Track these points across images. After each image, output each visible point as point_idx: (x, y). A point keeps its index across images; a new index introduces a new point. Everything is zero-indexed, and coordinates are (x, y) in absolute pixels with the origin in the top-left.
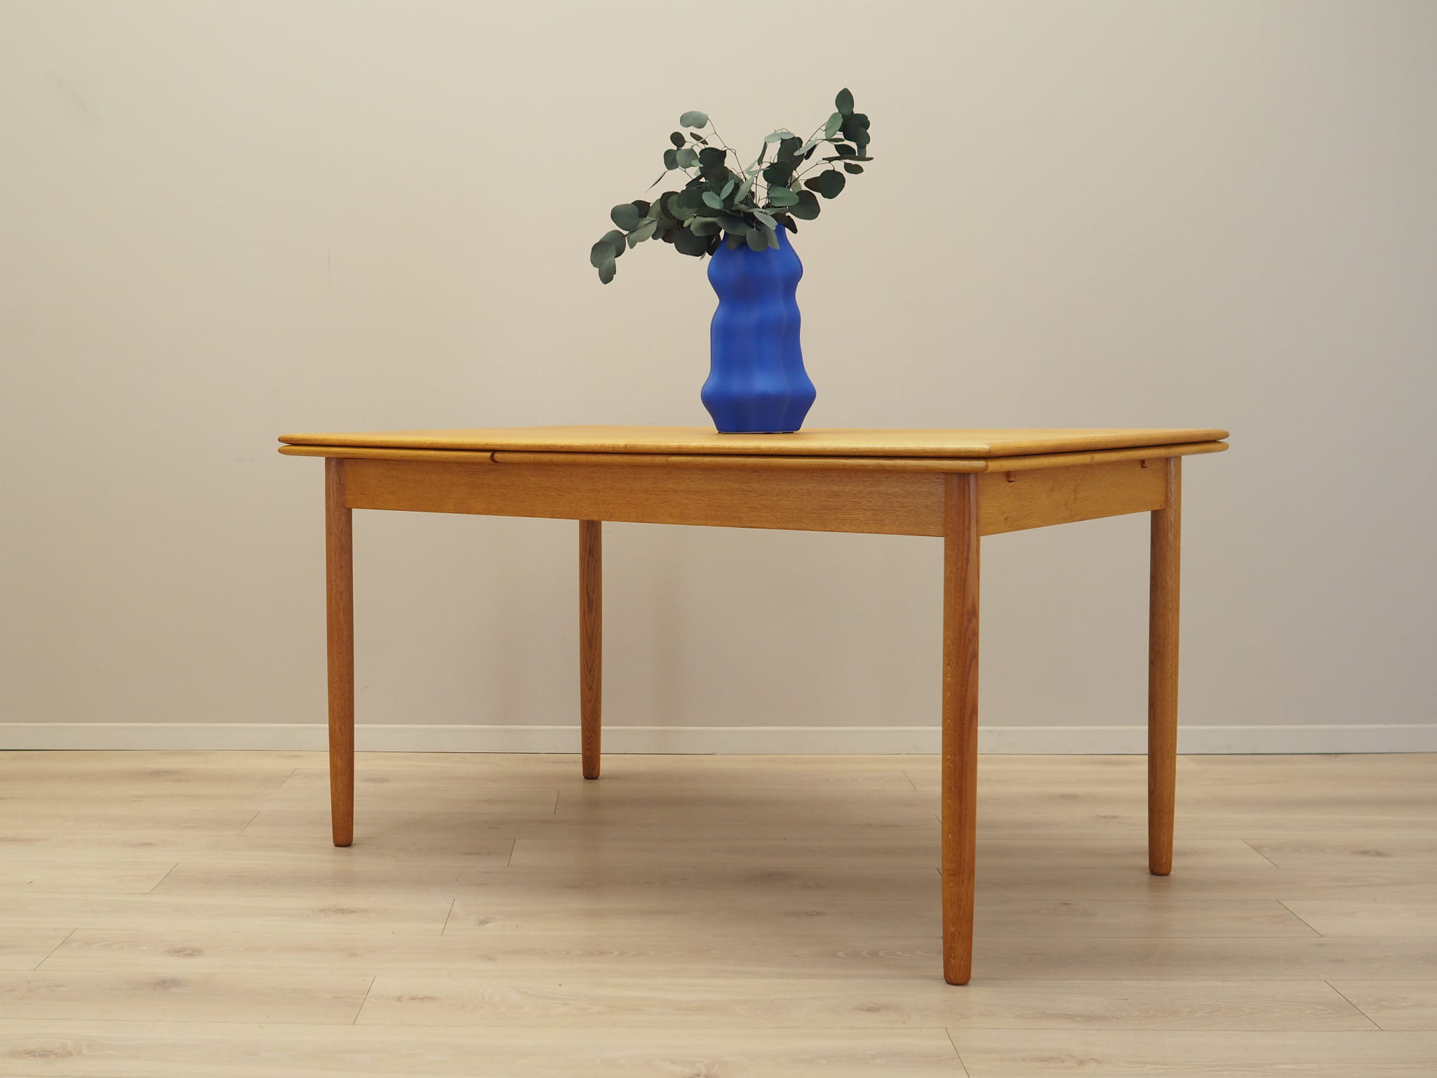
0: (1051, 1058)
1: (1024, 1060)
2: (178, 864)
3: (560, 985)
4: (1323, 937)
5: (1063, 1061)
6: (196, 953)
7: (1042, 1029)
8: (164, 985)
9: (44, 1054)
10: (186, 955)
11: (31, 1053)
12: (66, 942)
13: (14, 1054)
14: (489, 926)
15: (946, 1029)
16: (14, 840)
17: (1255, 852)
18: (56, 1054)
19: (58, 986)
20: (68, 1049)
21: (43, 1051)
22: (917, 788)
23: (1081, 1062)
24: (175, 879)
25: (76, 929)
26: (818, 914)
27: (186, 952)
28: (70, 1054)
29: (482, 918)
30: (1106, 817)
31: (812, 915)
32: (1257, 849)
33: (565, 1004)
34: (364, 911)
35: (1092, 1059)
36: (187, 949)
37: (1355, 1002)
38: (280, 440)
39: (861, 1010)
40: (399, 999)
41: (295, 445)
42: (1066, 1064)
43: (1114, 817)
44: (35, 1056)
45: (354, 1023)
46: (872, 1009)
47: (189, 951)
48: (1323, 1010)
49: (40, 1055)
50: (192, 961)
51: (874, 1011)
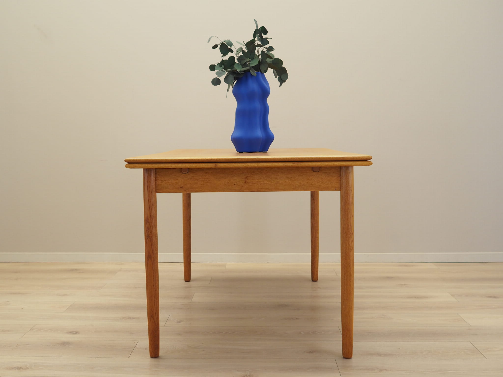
0: (370, 369)
1: (361, 370)
2: (75, 302)
3: (203, 344)
4: (471, 326)
5: (374, 370)
6: (77, 333)
7: (369, 359)
9: (18, 368)
10: (73, 334)
11: (14, 368)
12: (32, 329)
13: (8, 369)
14: (181, 323)
15: (335, 359)
16: (19, 293)
18: (23, 368)
19: (27, 345)
20: (27, 366)
21: (19, 367)
22: (338, 275)
23: (381, 370)
24: (73, 307)
25: (36, 325)
26: (297, 319)
28: (28, 369)
29: (179, 320)
30: (402, 285)
31: (294, 319)
32: (453, 296)
33: (203, 350)
34: (138, 318)
35: (385, 369)
36: (73, 332)
37: (479, 349)
39: (307, 352)
40: (146, 349)
42: (375, 371)
43: (405, 285)
44: (15, 369)
45: (129, 358)
46: (310, 352)
47: (75, 332)
48: (468, 352)
49: (17, 369)
50: (75, 336)
51: (311, 353)
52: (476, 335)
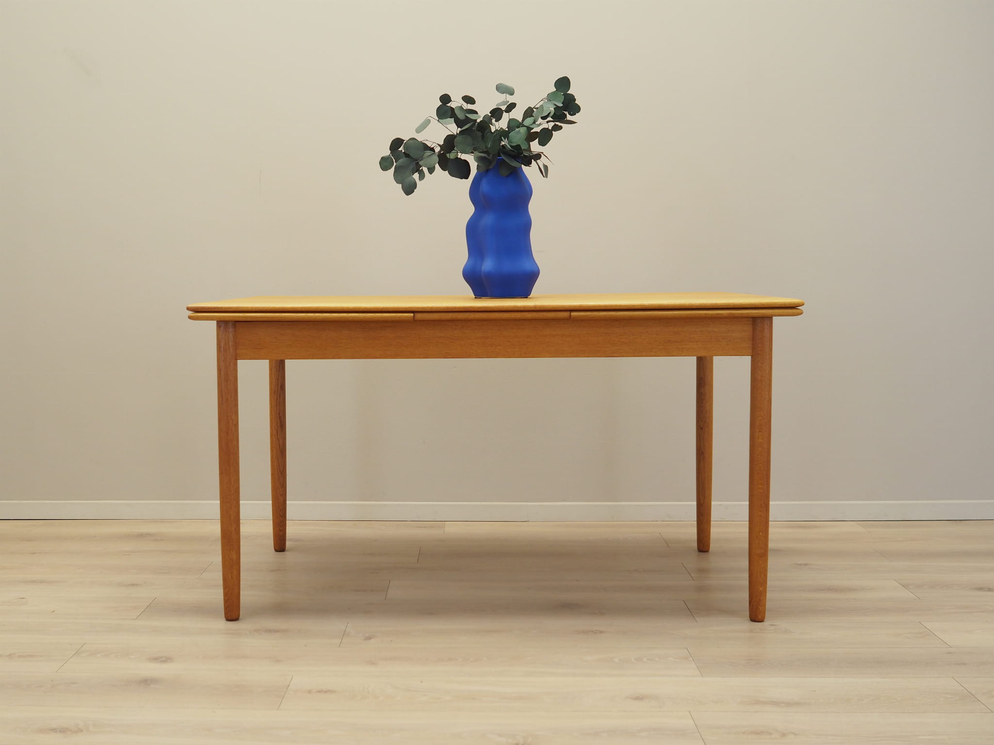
0: (762, 732)
1: (744, 733)
2: (156, 598)
3: (422, 682)
4: (951, 647)
5: (771, 734)
6: (169, 661)
7: (756, 712)
8: (146, 682)
9: (63, 731)
10: (161, 661)
11: (54, 730)
12: (78, 653)
13: (42, 731)
14: (373, 641)
15: (690, 712)
16: (42, 582)
17: (904, 588)
18: (71, 731)
19: (73, 683)
20: (80, 727)
21: (62, 728)
22: (669, 545)
23: (784, 735)
24: (155, 609)
25: (85, 644)
26: (601, 632)
27: (161, 660)
28: (82, 731)
29: (367, 635)
30: (800, 565)
32: (906, 586)
33: (425, 695)
34: (285, 631)
35: (791, 732)
36: (162, 657)
37: (973, 692)
38: (188, 309)
39: (631, 698)
40: (310, 692)
41: (198, 312)
42: (773, 736)
43: (806, 565)
44: (56, 732)
45: (278, 709)
46: (637, 698)
47: (164, 659)
48: (952, 698)
49: (60, 731)
50: (165, 666)
51: (640, 700)
52: (964, 664)
